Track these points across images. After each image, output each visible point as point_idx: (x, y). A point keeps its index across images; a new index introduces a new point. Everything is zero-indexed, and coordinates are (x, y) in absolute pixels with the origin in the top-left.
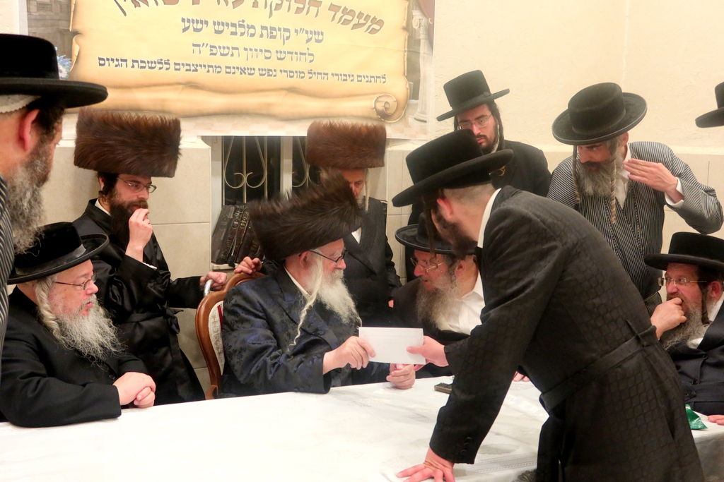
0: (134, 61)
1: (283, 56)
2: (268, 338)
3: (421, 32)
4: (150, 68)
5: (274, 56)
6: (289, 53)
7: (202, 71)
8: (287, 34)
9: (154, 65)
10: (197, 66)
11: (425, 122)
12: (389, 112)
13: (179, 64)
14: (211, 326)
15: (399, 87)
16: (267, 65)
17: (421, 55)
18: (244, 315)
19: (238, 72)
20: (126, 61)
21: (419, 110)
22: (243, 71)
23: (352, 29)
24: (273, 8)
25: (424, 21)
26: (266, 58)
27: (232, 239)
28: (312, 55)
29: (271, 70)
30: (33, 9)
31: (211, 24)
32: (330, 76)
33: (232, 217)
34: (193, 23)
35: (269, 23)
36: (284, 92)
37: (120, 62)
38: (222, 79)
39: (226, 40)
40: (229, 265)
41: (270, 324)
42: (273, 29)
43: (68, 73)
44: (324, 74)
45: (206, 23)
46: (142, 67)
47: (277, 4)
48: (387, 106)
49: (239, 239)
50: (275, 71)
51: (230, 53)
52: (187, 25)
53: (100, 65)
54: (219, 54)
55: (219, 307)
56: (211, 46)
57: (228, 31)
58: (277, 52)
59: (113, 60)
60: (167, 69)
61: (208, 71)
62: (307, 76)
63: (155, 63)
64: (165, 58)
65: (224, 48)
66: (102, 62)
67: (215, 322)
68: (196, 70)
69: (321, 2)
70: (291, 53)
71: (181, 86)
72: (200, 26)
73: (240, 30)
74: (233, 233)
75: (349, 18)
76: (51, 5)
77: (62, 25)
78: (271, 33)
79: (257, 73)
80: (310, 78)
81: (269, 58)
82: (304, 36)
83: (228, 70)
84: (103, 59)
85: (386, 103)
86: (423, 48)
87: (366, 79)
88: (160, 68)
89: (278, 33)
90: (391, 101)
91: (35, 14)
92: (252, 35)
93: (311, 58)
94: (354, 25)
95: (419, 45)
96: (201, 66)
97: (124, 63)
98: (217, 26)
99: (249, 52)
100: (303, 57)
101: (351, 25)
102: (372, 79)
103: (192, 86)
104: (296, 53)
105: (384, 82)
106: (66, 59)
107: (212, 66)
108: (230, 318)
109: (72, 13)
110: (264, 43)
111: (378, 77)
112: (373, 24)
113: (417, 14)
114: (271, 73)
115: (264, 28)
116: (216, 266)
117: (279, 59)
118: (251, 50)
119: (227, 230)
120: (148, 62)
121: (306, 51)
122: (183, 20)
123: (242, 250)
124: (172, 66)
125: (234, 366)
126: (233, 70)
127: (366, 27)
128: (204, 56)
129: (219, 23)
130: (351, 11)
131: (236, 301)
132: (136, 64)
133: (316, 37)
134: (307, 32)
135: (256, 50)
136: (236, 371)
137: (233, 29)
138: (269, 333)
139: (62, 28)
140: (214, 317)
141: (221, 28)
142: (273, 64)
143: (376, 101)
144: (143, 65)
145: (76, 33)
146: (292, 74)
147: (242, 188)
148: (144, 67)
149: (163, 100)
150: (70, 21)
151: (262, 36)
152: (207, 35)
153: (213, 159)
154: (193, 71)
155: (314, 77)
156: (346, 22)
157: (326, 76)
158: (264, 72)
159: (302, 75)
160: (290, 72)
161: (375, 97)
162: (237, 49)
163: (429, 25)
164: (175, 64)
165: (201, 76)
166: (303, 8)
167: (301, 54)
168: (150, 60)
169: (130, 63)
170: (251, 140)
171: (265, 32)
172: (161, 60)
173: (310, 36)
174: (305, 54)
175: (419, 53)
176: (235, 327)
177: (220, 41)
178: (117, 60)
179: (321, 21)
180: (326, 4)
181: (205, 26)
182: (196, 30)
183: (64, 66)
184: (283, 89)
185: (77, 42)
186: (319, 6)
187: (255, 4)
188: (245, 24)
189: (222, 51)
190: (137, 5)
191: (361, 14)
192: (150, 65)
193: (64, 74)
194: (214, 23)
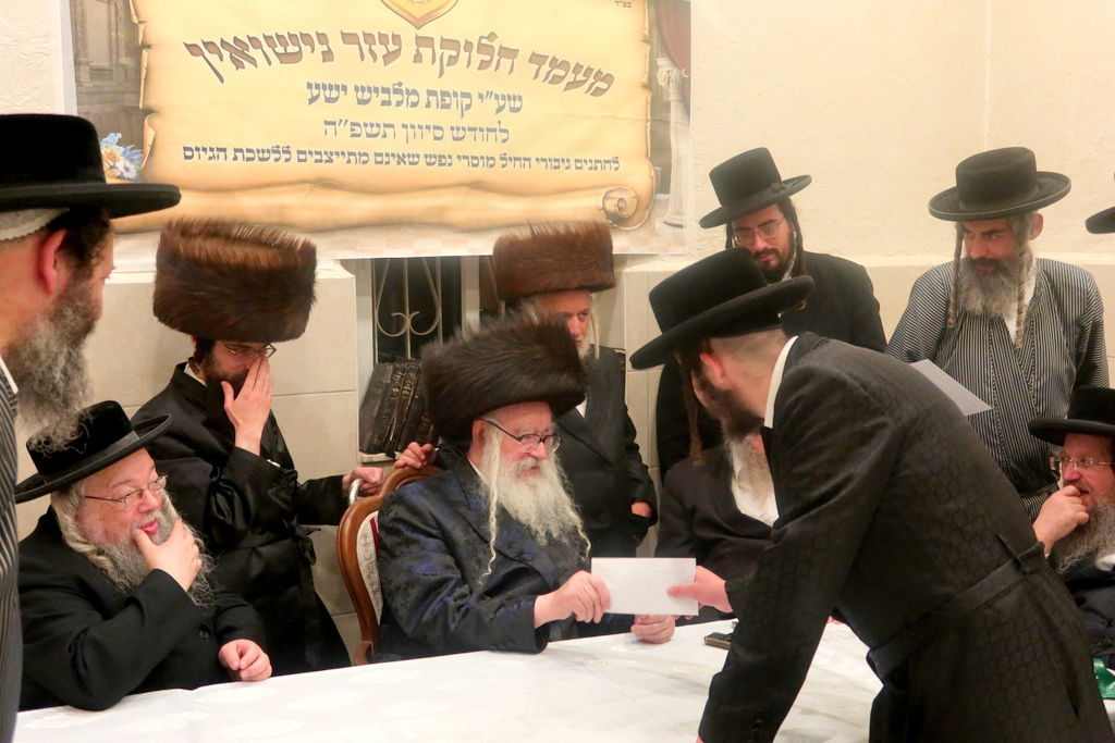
0: (236, 150)
1: (461, 134)
2: (448, 567)
3: (671, 90)
4: (261, 159)
5: (448, 134)
6: (471, 129)
7: (339, 161)
8: (466, 101)
9: (266, 155)
10: (331, 153)
11: (681, 226)
12: (625, 213)
13: (304, 152)
14: (360, 550)
15: (639, 176)
16: (437, 148)
17: (672, 125)
18: (409, 534)
19: (394, 161)
20: (224, 150)
21: (671, 208)
22: (401, 159)
23: (566, 89)
24: (445, 61)
25: (675, 73)
26: (436, 138)
27: (389, 416)
28: (506, 131)
29: (444, 157)
30: (85, 77)
31: (351, 89)
32: (533, 162)
33: (389, 382)
34: (325, 89)
35: (439, 85)
36: (464, 189)
37: (216, 153)
38: (369, 172)
39: (375, 113)
40: (388, 455)
41: (450, 547)
42: (445, 94)
43: (138, 172)
44: (525, 159)
45: (345, 88)
46: (249, 159)
47: (450, 57)
48: (622, 205)
49: (400, 414)
50: (450, 157)
51: (382, 133)
52: (315, 92)
53: (186, 157)
54: (364, 134)
55: (372, 521)
56: (352, 124)
57: (376, 100)
58: (452, 128)
59: (205, 149)
60: (287, 160)
61: (349, 161)
62: (499, 163)
63: (268, 151)
64: (283, 145)
65: (372, 125)
66: (189, 153)
67: (366, 545)
68: (331, 161)
69: (517, 51)
70: (474, 129)
71: (308, 186)
72: (334, 94)
73: (395, 98)
74: (392, 406)
75: (561, 73)
76: (111, 71)
77: (128, 100)
78: (443, 100)
79: (422, 161)
80: (504, 166)
81: (441, 138)
82: (493, 104)
83: (379, 159)
84: (190, 149)
85: (621, 199)
86: (675, 115)
87: (589, 165)
88: (277, 160)
89: (454, 99)
90: (628, 196)
91: (88, 84)
92: (414, 105)
93: (504, 135)
94: (569, 84)
95: (669, 111)
96: (337, 154)
97: (222, 154)
98: (360, 94)
99: (410, 131)
100: (492, 134)
101: (563, 84)
102: (599, 165)
103: (325, 184)
104: (481, 130)
105: (616, 169)
106: (136, 151)
107: (354, 154)
108: (389, 540)
109: (143, 82)
110: (433, 115)
111: (606, 162)
113: (664, 64)
114: (444, 161)
115: (431, 93)
116: (366, 457)
117: (455, 139)
118: (413, 127)
119: (383, 402)
120: (258, 151)
121: (497, 126)
122: (309, 86)
123: (405, 432)
124: (294, 156)
125: (397, 610)
126: (386, 159)
127: (587, 85)
128: (342, 139)
129: (363, 89)
130: (564, 62)
131: (396, 513)
132: (239, 155)
133: (512, 102)
134: (497, 97)
135: (420, 127)
136: (401, 618)
137: (385, 97)
138: (449, 560)
139: (127, 104)
140: (365, 537)
141: (367, 95)
142: (446, 146)
143: (605, 198)
144: (251, 155)
145: (149, 111)
146: (475, 162)
147: (404, 336)
148: (253, 159)
149: (283, 207)
150: (139, 93)
151: (428, 105)
152: (346, 107)
153: (359, 293)
154: (327, 161)
155: (510, 165)
156: (556, 80)
157: (527, 163)
158: (433, 160)
159: (491, 162)
160: (473, 158)
161: (604, 191)
162: (392, 126)
163: (683, 79)
164: (299, 152)
165: (339, 169)
166: (490, 62)
167: (488, 130)
168: (260, 148)
169: (230, 154)
170: (415, 264)
171: (433, 99)
172: (278, 147)
173: (502, 103)
174: (495, 130)
175: (669, 122)
176: (397, 553)
177: (363, 115)
178: (212, 149)
179: (521, 81)
180: (525, 54)
181: (342, 93)
182: (329, 100)
183: (131, 161)
184: (461, 185)
185: (151, 125)
186: (516, 57)
187: (418, 58)
188: (403, 88)
189: (369, 129)
190: (239, 65)
191: (578, 67)
192: (261, 155)
193: (133, 173)
194: (356, 89)
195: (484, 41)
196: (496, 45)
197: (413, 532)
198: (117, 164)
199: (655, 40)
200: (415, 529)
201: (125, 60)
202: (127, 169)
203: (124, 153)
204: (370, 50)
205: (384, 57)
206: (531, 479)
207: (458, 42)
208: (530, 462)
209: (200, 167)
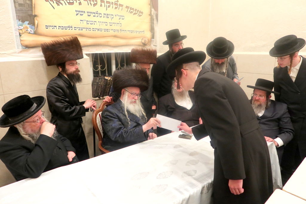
0: (59, 27)
1: (111, 24)
2: (120, 125)
3: (154, 16)
5: (109, 24)
6: (113, 23)
7: (84, 30)
8: (112, 16)
9: (67, 28)
10: (82, 28)
11: (156, 46)
12: (146, 43)
13: (76, 28)
14: (97, 122)
15: (148, 35)
16: (106, 27)
17: (155, 24)
18: (110, 118)
19: (97, 30)
20: (56, 26)
21: (154, 42)
22: (98, 30)
23: (134, 15)
24: (107, 7)
25: (155, 12)
26: (106, 25)
27: (99, 89)
28: (121, 24)
30: (17, 6)
31: (86, 12)
32: (127, 31)
33: (98, 81)
34: (80, 12)
35: (106, 12)
36: (113, 37)
37: (54, 27)
38: (91, 33)
39: (91, 18)
40: (99, 98)
42: (108, 14)
43: (34, 32)
45: (84, 12)
46: (62, 29)
47: (109, 6)
48: (145, 41)
49: (101, 89)
50: (109, 30)
51: (94, 23)
52: (78, 13)
53: (46, 28)
54: (90, 24)
55: (99, 115)
56: (87, 21)
57: (92, 15)
58: (110, 23)
59: (51, 26)
60: (72, 29)
61: (86, 30)
62: (120, 31)
63: (67, 27)
64: (70, 26)
65: (91, 21)
66: (47, 27)
67: (99, 120)
68: (82, 30)
70: (114, 23)
72: (82, 13)
73: (96, 15)
74: (99, 87)
75: (132, 11)
76: (24, 5)
77: (30, 13)
78: (107, 16)
79: (103, 30)
81: (107, 25)
82: (118, 17)
83: (93, 30)
84: (47, 26)
85: (145, 40)
86: (155, 22)
87: (138, 32)
88: (69, 29)
89: (110, 16)
90: (146, 39)
91: (18, 8)
92: (101, 17)
93: (120, 25)
94: (134, 13)
95: (154, 20)
96: (84, 28)
97: (55, 27)
98: (88, 13)
100: (118, 25)
102: (140, 32)
104: (116, 23)
105: (144, 33)
106: (33, 26)
107: (87, 28)
109: (33, 8)
110: (105, 20)
111: (142, 31)
112: (140, 13)
113: (153, 10)
115: (105, 14)
116: (94, 99)
118: (101, 22)
119: (97, 86)
120: (64, 27)
121: (119, 23)
122: (76, 11)
123: (102, 92)
126: (95, 30)
127: (138, 14)
128: (84, 25)
130: (133, 8)
132: (60, 28)
133: (122, 17)
134: (119, 16)
137: (94, 15)
140: (98, 118)
141: (90, 14)
142: (108, 27)
143: (142, 40)
144: (63, 28)
146: (115, 31)
147: (99, 71)
148: (63, 29)
150: (32, 11)
151: (104, 17)
152: (85, 17)
153: (90, 62)
155: (122, 32)
156: (131, 12)
157: (126, 31)
158: (105, 30)
159: (118, 31)
160: (114, 30)
161: (142, 38)
162: (96, 22)
163: (157, 14)
164: (75, 28)
165: (84, 32)
166: (117, 7)
167: (117, 23)
169: (58, 27)
170: (101, 55)
171: (105, 16)
173: (120, 17)
174: (118, 24)
175: (154, 23)
177: (89, 19)
178: (53, 26)
179: (123, 12)
180: (124, 6)
181: (84, 13)
182: (81, 15)
183: (32, 29)
184: (112, 36)
185: (36, 20)
186: (122, 7)
187: (101, 5)
188: (98, 13)
189: (91, 22)
190: (58, 5)
191: (136, 10)
192: (65, 28)
193: (32, 32)
194: (87, 12)
195: (116, 2)
196: (118, 3)
197: (111, 118)
199: (151, 4)
200: (112, 117)
201: (28, 2)
202: (31, 31)
203: (30, 27)
204: (90, 3)
205: (93, 5)
206: (134, 104)
207: (110, 2)
208: (134, 100)
209: (50, 31)
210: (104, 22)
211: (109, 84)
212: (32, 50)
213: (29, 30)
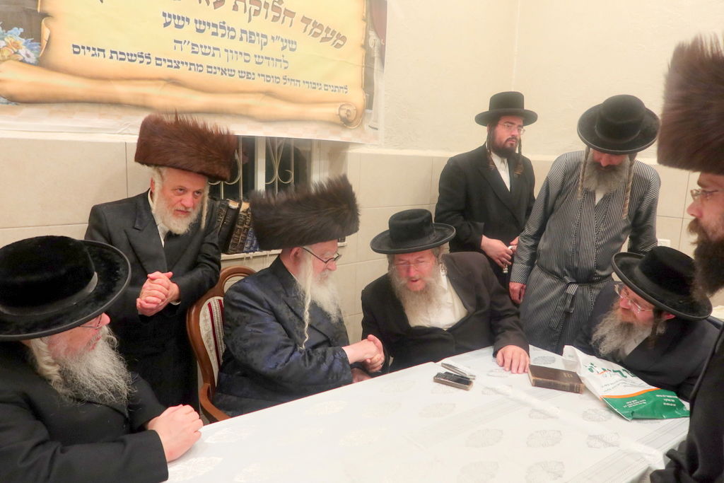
0: (112, 52)
1: (261, 60)
3: (375, 51)
4: (130, 60)
5: (253, 60)
6: (266, 58)
7: (183, 68)
8: (264, 40)
9: (134, 58)
10: (179, 62)
11: (377, 129)
12: (350, 119)
13: (160, 59)
15: (358, 98)
16: (246, 68)
17: (375, 71)
19: (219, 73)
20: (103, 51)
21: (372, 119)
22: (224, 72)
23: (321, 42)
24: (252, 13)
25: (378, 41)
26: (245, 61)
28: (287, 62)
29: (250, 73)
31: (192, 21)
32: (301, 83)
34: (175, 18)
35: (248, 28)
36: (262, 95)
37: (97, 52)
38: (203, 78)
39: (206, 39)
42: (251, 33)
43: (37, 59)
44: (297, 81)
45: (188, 20)
46: (121, 59)
47: (255, 10)
48: (349, 113)
50: (253, 74)
51: (211, 54)
52: (168, 20)
53: (75, 52)
54: (200, 53)
55: (209, 304)
56: (193, 45)
57: (208, 31)
58: (255, 56)
59: (88, 48)
60: (148, 63)
61: (190, 69)
62: (282, 81)
63: (135, 55)
64: (146, 52)
65: (205, 47)
66: (77, 50)
67: (206, 321)
68: (178, 67)
69: (295, 13)
70: (269, 58)
71: (162, 82)
72: (181, 23)
73: (221, 31)
75: (318, 31)
77: (29, 4)
78: (250, 37)
79: (237, 75)
80: (285, 83)
81: (248, 61)
82: (280, 44)
83: (210, 70)
84: (77, 47)
85: (348, 110)
86: (377, 65)
87: (332, 89)
88: (141, 62)
89: (257, 38)
90: (352, 109)
92: (233, 38)
93: (286, 65)
94: (323, 38)
95: (374, 63)
96: (182, 63)
97: (101, 53)
98: (198, 25)
99: (230, 54)
100: (278, 63)
101: (320, 38)
102: (337, 89)
103: (174, 82)
104: (273, 59)
105: (346, 92)
106: (35, 43)
107: (193, 65)
110: (243, 46)
111: (341, 88)
112: (337, 39)
113: (372, 34)
114: (250, 76)
115: (243, 32)
117: (257, 63)
118: (231, 52)
120: (128, 55)
121: (281, 58)
122: (164, 15)
124: (153, 61)
126: (214, 70)
127: (332, 41)
128: (185, 54)
129: (200, 22)
130: (320, 24)
132: (114, 55)
133: (290, 45)
134: (282, 40)
135: (236, 53)
137: (214, 30)
139: (28, 7)
140: (205, 315)
141: (202, 27)
142: (250, 67)
143: (340, 109)
144: (123, 57)
146: (269, 79)
147: (219, 185)
148: (124, 59)
149: (144, 95)
150: (38, 1)
151: (241, 39)
152: (188, 32)
154: (175, 67)
155: (288, 83)
156: (316, 35)
157: (298, 83)
158: (243, 75)
159: (278, 80)
160: (267, 76)
161: (339, 105)
162: (218, 49)
163: (382, 45)
164: (157, 59)
165: (183, 73)
166: (279, 17)
167: (277, 60)
168: (129, 53)
169: (108, 54)
171: (244, 36)
172: (142, 53)
173: (285, 44)
174: (280, 61)
175: (373, 69)
177: (200, 39)
178: (94, 49)
179: (294, 31)
180: (299, 16)
181: (186, 23)
182: (177, 26)
183: (32, 50)
184: (260, 92)
185: (47, 25)
186: (292, 17)
187: (235, 8)
188: (226, 26)
189: (203, 50)
191: (328, 29)
192: (130, 57)
193: (33, 59)
194: (196, 21)
195: (276, 4)
196: (283, 7)
198: (20, 51)
199: (369, 20)
202: (28, 56)
203: (25, 44)
205: (214, 3)
208: (327, 273)
209: (85, 61)
210: (241, 53)
211: (244, 222)
212: (26, 111)
213: (23, 51)
